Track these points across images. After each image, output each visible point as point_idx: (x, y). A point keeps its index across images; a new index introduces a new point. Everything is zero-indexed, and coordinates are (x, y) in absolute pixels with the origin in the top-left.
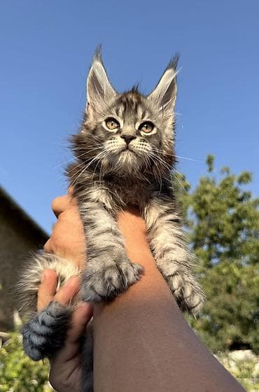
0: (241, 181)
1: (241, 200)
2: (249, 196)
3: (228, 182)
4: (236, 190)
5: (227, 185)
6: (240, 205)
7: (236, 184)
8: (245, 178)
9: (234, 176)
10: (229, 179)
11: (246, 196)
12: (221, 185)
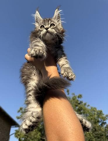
0: (79, 97)
1: (79, 104)
2: (82, 102)
3: (74, 98)
4: (78, 100)
5: (74, 99)
6: (79, 105)
7: (77, 98)
8: (80, 96)
9: (76, 96)
10: (75, 97)
11: (81, 102)
12: (72, 99)
